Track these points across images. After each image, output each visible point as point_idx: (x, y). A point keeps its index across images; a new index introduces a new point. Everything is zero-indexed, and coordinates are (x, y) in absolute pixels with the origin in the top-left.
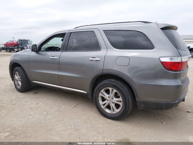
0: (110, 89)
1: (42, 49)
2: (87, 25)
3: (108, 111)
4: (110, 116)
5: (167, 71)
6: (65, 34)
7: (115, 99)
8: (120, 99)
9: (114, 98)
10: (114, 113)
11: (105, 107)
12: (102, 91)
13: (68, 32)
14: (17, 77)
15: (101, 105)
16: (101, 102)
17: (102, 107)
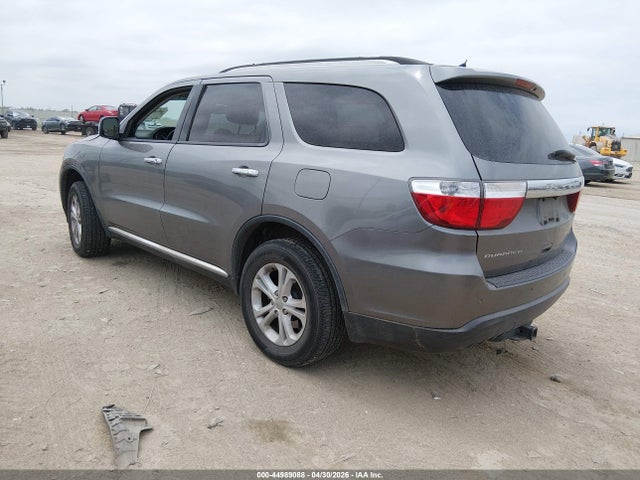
0: (280, 268)
1: (137, 134)
2: (253, 65)
3: (272, 336)
4: (275, 352)
5: (430, 225)
6: (190, 90)
7: (291, 302)
8: (302, 303)
9: (290, 297)
10: (285, 344)
11: (266, 325)
12: (261, 272)
13: (197, 83)
14: (75, 211)
15: (256, 316)
16: (257, 307)
17: (259, 321)
